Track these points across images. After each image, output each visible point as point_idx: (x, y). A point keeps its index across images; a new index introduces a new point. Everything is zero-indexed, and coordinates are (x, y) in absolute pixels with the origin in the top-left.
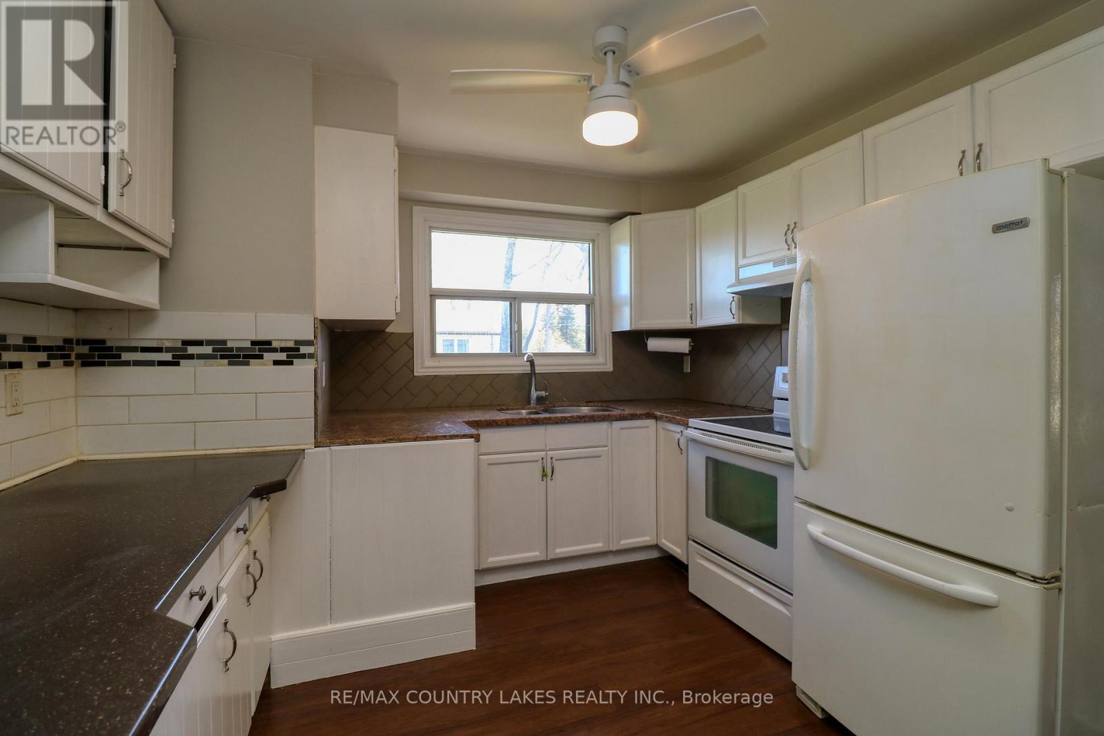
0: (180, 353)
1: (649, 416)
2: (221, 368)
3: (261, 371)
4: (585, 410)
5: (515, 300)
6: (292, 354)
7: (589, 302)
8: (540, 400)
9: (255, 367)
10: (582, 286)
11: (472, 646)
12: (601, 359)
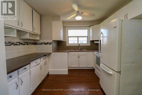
0: (41, 44)
1: (92, 51)
2: (45, 45)
3: (48, 45)
4: (85, 50)
5: (78, 37)
6: (50, 44)
7: (87, 37)
8: (80, 49)
9: (47, 45)
10: (87, 35)
11: (67, 74)
12: (89, 44)
